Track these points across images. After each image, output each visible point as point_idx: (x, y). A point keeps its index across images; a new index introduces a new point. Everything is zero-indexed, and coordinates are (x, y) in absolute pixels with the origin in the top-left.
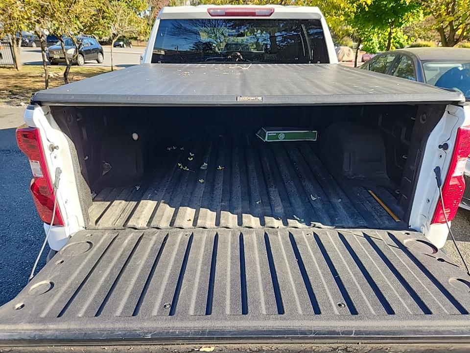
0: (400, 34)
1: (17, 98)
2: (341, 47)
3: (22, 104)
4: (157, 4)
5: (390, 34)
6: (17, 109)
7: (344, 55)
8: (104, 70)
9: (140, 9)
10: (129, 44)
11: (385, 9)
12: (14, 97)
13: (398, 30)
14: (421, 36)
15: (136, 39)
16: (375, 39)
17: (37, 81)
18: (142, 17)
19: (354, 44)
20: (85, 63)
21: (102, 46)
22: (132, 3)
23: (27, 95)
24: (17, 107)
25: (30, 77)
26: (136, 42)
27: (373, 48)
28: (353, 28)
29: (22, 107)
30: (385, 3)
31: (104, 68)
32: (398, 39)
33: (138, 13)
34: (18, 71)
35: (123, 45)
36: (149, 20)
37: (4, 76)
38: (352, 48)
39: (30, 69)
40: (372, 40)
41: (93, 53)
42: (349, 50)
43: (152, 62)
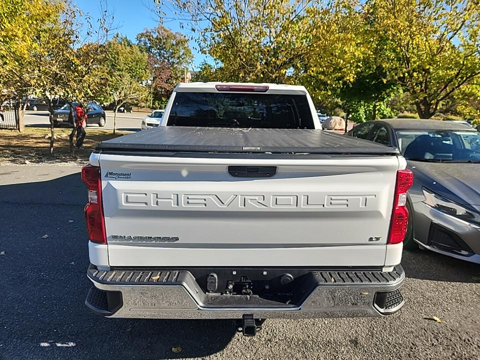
0: (383, 107)
1: (21, 157)
2: (333, 117)
3: (27, 162)
4: (160, 75)
5: (375, 106)
6: (23, 166)
7: (336, 124)
8: (106, 133)
9: (143, 79)
10: (129, 110)
11: (369, 86)
12: (18, 156)
13: (382, 103)
14: (407, 109)
15: (136, 105)
16: (362, 111)
17: (39, 142)
18: (144, 85)
19: (344, 114)
20: (87, 126)
21: (105, 111)
22: (135, 73)
23: (30, 154)
24: (22, 165)
25: (32, 138)
26: (136, 108)
27: (360, 119)
28: (341, 100)
29: (26, 165)
30: (367, 80)
31: (106, 131)
32: (382, 111)
33: (140, 82)
34: (20, 132)
35: (124, 110)
36: (151, 88)
37: (5, 137)
38: (343, 117)
39: (32, 131)
40: (359, 111)
41: (95, 117)
42: (341, 120)
43: (167, 125)
